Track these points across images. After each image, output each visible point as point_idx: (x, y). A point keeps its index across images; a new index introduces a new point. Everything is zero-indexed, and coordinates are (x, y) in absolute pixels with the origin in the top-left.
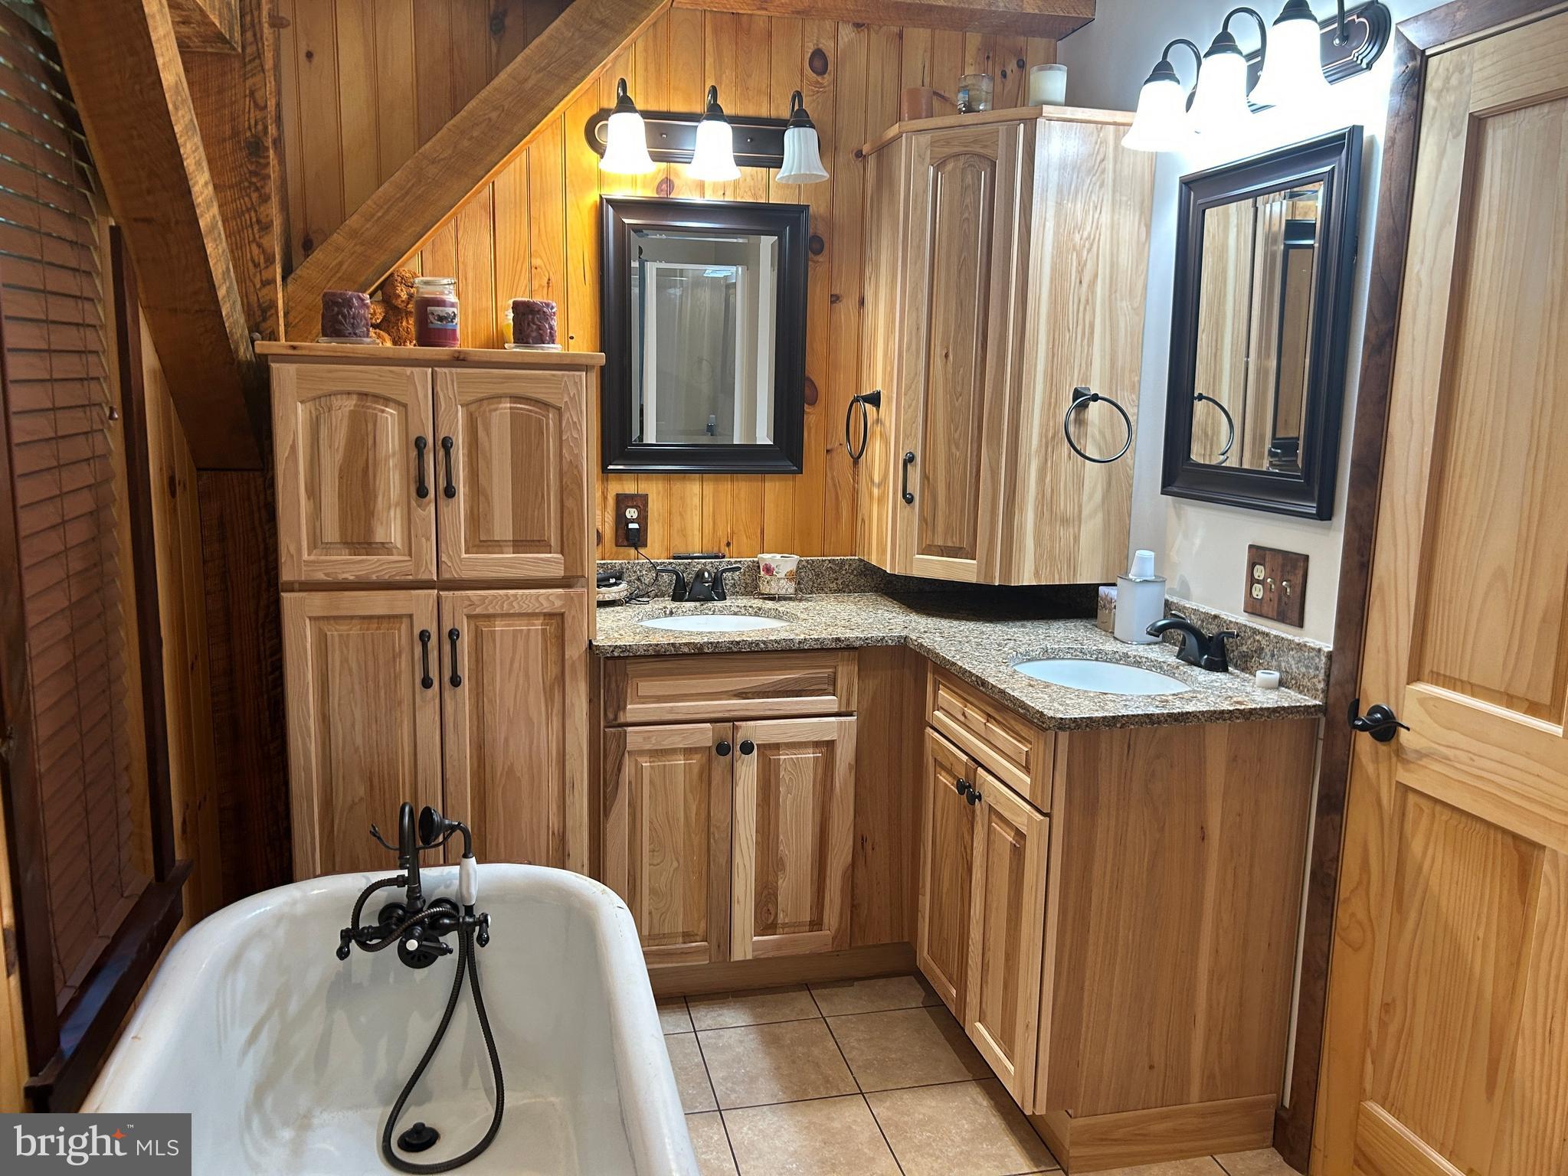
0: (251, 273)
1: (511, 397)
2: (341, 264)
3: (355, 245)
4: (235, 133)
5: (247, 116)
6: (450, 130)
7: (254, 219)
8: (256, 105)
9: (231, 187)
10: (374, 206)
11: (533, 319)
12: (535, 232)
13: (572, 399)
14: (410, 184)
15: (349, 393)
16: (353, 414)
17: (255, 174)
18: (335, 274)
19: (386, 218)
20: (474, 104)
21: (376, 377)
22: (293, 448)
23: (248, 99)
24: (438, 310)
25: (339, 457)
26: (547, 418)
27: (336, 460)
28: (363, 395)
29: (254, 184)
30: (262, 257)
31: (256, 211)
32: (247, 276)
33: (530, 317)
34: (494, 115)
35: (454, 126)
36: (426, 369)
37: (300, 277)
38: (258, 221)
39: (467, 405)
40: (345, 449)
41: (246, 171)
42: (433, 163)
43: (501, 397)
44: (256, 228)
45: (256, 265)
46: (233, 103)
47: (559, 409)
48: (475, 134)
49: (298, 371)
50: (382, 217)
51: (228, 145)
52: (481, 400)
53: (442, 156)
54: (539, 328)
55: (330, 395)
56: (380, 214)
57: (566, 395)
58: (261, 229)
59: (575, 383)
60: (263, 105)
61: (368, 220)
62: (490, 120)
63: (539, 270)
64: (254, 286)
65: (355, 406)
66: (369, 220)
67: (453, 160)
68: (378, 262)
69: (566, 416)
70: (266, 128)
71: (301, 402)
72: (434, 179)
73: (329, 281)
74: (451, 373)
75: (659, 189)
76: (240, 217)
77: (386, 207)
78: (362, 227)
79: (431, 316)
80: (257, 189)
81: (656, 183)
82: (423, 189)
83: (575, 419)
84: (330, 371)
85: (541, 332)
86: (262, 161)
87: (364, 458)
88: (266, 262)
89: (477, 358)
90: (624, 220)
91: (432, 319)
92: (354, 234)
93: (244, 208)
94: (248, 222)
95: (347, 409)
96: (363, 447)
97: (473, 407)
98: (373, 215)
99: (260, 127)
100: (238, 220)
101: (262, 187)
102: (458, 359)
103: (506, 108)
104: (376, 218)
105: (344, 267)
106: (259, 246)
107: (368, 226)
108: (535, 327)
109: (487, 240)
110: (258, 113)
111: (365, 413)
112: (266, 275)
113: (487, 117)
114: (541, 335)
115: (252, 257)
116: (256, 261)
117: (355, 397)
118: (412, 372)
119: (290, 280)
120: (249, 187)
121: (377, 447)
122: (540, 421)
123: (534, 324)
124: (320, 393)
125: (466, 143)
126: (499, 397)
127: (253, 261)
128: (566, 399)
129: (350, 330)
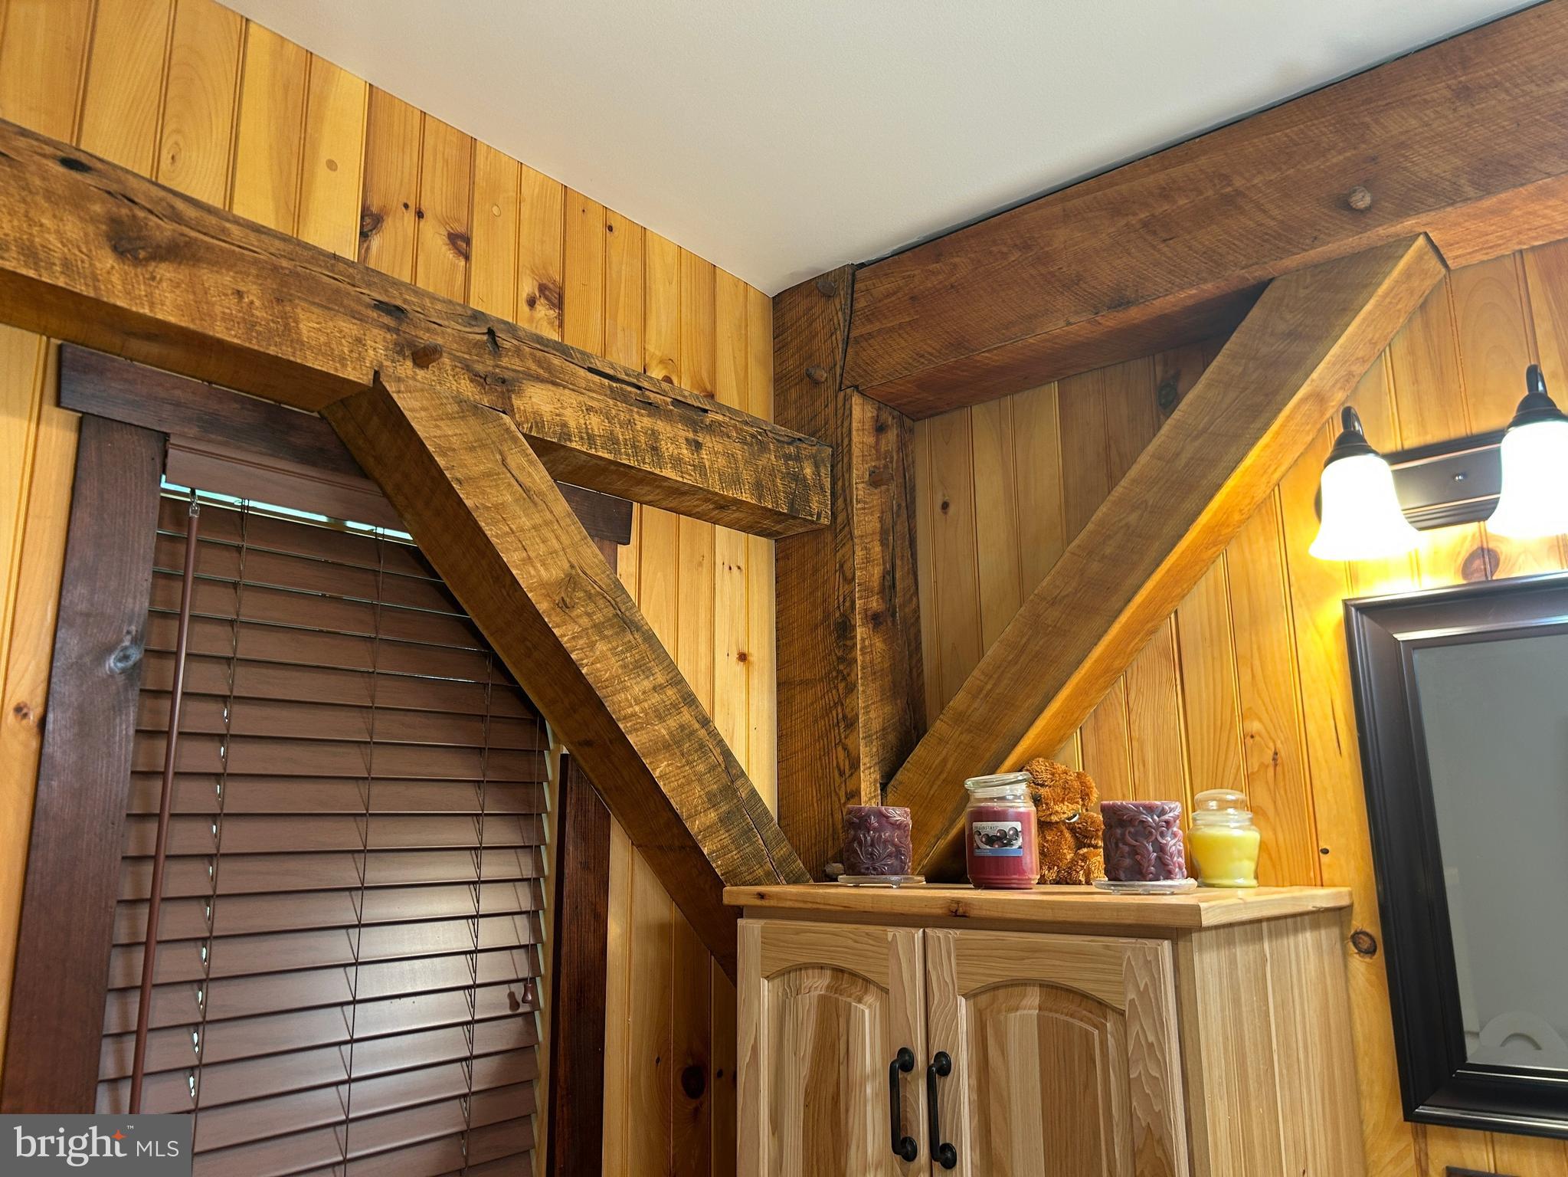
0: (837, 785)
1: (1041, 986)
2: (945, 761)
3: (961, 733)
4: (827, 615)
5: (836, 593)
6: (1073, 554)
7: (840, 716)
8: (845, 579)
9: (821, 680)
10: (982, 678)
11: (1123, 835)
12: (1246, 678)
13: (1143, 994)
14: (1024, 640)
15: (822, 967)
16: (823, 1000)
17: (841, 659)
18: (937, 777)
19: (997, 691)
20: (1104, 510)
21: (850, 943)
22: (755, 1050)
23: (838, 574)
24: (991, 827)
25: (805, 1070)
26: (1102, 1029)
27: (802, 1076)
28: (838, 971)
29: (842, 672)
30: (847, 763)
31: (842, 705)
32: (833, 788)
33: (1119, 831)
34: (1133, 518)
35: (1079, 546)
36: (913, 930)
37: (901, 783)
38: (845, 717)
39: (975, 996)
40: (812, 1058)
41: (834, 658)
42: (1053, 604)
43: (1026, 984)
44: (842, 725)
45: (842, 774)
46: (825, 582)
47: (1122, 1013)
48: (1108, 551)
49: (763, 930)
50: (991, 690)
51: (820, 631)
52: (995, 987)
53: (1063, 594)
54: (1134, 851)
55: (801, 969)
56: (989, 687)
57: (1130, 987)
58: (847, 727)
59: (1147, 963)
60: (850, 576)
61: (975, 697)
62: (1128, 526)
63: (1257, 738)
64: (839, 800)
65: (828, 987)
66: (977, 697)
67: (1079, 595)
68: (988, 755)
69: (1134, 1029)
70: (853, 602)
71: (767, 978)
72: (1055, 626)
73: (931, 787)
74: (947, 938)
75: (1466, 569)
76: (828, 715)
77: (995, 676)
78: (969, 706)
79: (976, 837)
80: (844, 679)
81: (1460, 560)
82: (1041, 643)
83: (1151, 1038)
84: (797, 932)
85: (1138, 857)
86: (849, 643)
87: (835, 1077)
88: (851, 768)
89: (984, 913)
90: (1396, 636)
91: (979, 842)
92: (960, 718)
93: (832, 703)
94: (835, 721)
95: (815, 994)
96: (833, 1061)
97: (984, 999)
98: (981, 690)
99: (847, 604)
100: (826, 719)
101: (849, 675)
102: (955, 914)
103: (1150, 503)
104: (985, 692)
105: (949, 766)
106: (845, 749)
107: (976, 705)
108: (1126, 849)
109: (1175, 700)
110: (846, 586)
111: (837, 1000)
112: (851, 786)
113: (1123, 523)
114: (1139, 864)
115: (838, 763)
116: (842, 768)
117: (828, 973)
118: (894, 935)
119: (890, 788)
120: (837, 677)
121: (851, 1062)
122: (1087, 1037)
123: (1126, 843)
124: (787, 964)
125: (1095, 566)
126: (1024, 983)
127: (839, 770)
128: (1132, 995)
129: (867, 863)
